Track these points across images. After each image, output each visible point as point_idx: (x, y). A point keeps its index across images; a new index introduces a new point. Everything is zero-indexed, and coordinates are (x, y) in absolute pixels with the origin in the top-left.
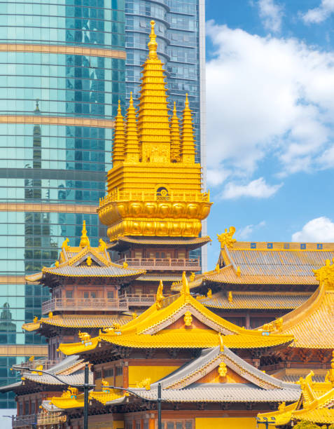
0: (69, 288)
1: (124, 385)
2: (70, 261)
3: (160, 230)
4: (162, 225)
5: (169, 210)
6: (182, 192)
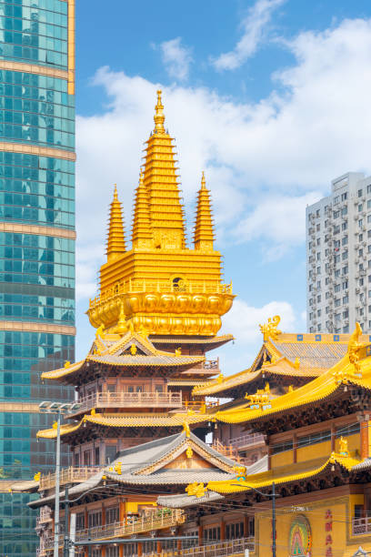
0: (111, 381)
1: (361, 447)
2: (111, 349)
3: (175, 327)
4: (178, 322)
5: (187, 303)
6: (200, 283)
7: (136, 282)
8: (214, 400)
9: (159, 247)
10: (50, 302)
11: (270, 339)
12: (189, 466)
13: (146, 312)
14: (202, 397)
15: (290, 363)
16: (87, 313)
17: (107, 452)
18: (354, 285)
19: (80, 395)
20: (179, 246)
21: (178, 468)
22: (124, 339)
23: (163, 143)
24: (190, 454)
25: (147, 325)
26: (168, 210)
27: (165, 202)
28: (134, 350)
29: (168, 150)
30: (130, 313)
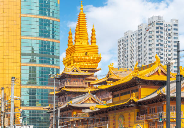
1: (139, 96)
2: (69, 70)
3: (86, 66)
4: (87, 64)
5: (89, 59)
6: (92, 54)
7: (76, 53)
8: (96, 86)
9: (82, 44)
10: (53, 59)
11: (111, 69)
12: (90, 102)
13: (78, 61)
14: (93, 85)
15: (116, 76)
16: (63, 62)
17: (68, 98)
18: (130, 60)
19: (61, 83)
20: (87, 44)
21: (87, 103)
22: (73, 67)
23: (83, 15)
24: (90, 99)
25: (79, 65)
26: (84, 34)
27: (83, 32)
28: (75, 71)
29: (84, 18)
30: (74, 62)
